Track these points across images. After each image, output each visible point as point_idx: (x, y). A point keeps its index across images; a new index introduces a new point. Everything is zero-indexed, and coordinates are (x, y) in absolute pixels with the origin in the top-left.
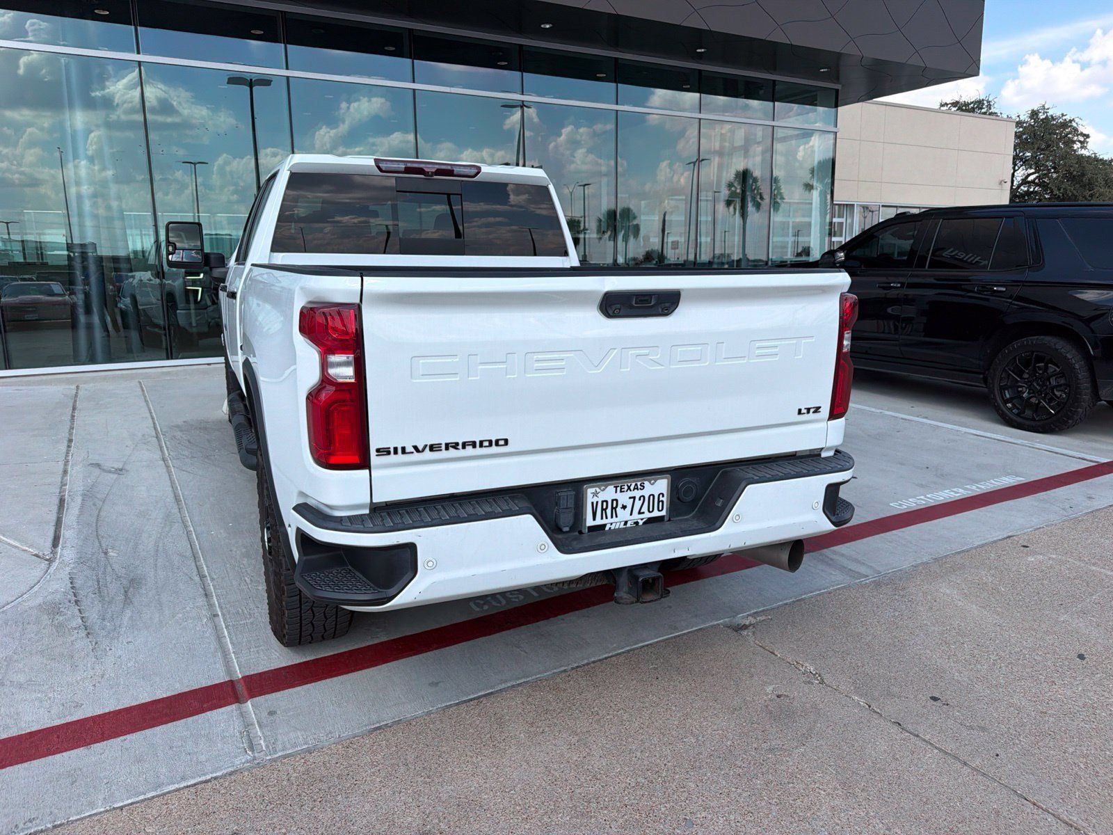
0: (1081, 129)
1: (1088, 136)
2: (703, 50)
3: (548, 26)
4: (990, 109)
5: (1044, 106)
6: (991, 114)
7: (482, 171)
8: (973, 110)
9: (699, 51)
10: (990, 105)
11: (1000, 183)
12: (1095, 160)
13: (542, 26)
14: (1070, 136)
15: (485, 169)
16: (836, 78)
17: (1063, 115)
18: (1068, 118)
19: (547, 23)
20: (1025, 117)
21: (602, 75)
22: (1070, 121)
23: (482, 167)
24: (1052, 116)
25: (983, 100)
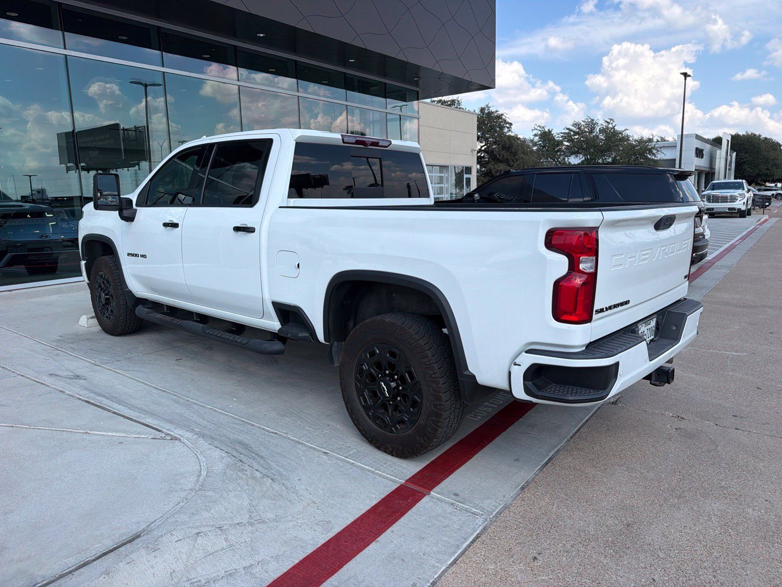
0: (508, 120)
1: (511, 124)
2: (353, 61)
3: (261, 35)
4: (459, 105)
5: (487, 106)
6: (460, 108)
7: (392, 143)
8: (450, 105)
9: (351, 61)
10: (459, 103)
11: (472, 151)
12: (516, 138)
13: (258, 35)
14: (502, 124)
15: (394, 142)
16: (417, 84)
17: (497, 111)
18: (500, 113)
19: (261, 33)
20: (478, 111)
21: (272, 70)
22: (502, 115)
23: (392, 141)
24: (491, 111)
25: (455, 100)
